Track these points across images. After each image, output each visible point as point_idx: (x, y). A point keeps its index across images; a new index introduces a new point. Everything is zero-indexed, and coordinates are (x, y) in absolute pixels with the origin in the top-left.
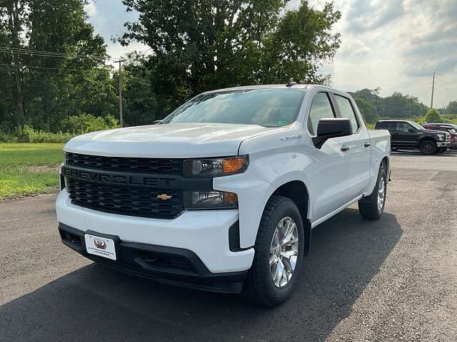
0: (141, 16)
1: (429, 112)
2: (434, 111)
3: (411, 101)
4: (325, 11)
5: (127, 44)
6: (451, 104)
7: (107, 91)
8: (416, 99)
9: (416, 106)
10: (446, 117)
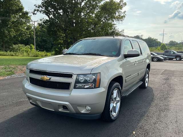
0: (42, 2)
1: (162, 45)
2: (164, 44)
3: (155, 40)
4: (120, 2)
5: (36, 14)
6: (171, 42)
7: (30, 34)
8: (157, 40)
9: (157, 42)
10: (168, 47)
